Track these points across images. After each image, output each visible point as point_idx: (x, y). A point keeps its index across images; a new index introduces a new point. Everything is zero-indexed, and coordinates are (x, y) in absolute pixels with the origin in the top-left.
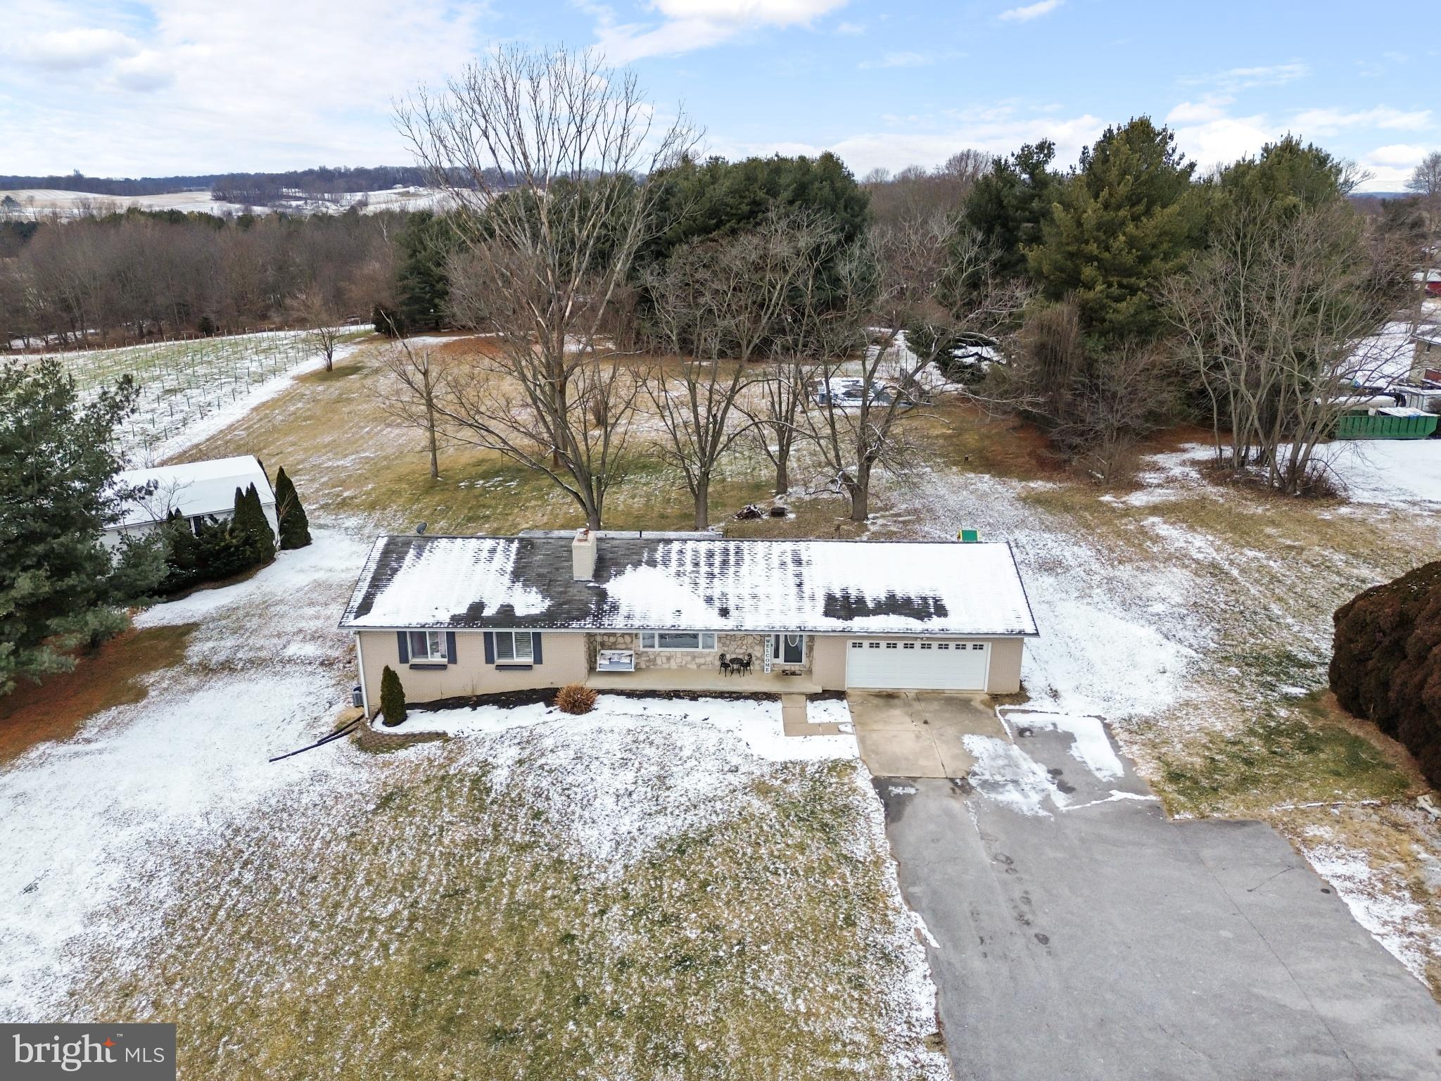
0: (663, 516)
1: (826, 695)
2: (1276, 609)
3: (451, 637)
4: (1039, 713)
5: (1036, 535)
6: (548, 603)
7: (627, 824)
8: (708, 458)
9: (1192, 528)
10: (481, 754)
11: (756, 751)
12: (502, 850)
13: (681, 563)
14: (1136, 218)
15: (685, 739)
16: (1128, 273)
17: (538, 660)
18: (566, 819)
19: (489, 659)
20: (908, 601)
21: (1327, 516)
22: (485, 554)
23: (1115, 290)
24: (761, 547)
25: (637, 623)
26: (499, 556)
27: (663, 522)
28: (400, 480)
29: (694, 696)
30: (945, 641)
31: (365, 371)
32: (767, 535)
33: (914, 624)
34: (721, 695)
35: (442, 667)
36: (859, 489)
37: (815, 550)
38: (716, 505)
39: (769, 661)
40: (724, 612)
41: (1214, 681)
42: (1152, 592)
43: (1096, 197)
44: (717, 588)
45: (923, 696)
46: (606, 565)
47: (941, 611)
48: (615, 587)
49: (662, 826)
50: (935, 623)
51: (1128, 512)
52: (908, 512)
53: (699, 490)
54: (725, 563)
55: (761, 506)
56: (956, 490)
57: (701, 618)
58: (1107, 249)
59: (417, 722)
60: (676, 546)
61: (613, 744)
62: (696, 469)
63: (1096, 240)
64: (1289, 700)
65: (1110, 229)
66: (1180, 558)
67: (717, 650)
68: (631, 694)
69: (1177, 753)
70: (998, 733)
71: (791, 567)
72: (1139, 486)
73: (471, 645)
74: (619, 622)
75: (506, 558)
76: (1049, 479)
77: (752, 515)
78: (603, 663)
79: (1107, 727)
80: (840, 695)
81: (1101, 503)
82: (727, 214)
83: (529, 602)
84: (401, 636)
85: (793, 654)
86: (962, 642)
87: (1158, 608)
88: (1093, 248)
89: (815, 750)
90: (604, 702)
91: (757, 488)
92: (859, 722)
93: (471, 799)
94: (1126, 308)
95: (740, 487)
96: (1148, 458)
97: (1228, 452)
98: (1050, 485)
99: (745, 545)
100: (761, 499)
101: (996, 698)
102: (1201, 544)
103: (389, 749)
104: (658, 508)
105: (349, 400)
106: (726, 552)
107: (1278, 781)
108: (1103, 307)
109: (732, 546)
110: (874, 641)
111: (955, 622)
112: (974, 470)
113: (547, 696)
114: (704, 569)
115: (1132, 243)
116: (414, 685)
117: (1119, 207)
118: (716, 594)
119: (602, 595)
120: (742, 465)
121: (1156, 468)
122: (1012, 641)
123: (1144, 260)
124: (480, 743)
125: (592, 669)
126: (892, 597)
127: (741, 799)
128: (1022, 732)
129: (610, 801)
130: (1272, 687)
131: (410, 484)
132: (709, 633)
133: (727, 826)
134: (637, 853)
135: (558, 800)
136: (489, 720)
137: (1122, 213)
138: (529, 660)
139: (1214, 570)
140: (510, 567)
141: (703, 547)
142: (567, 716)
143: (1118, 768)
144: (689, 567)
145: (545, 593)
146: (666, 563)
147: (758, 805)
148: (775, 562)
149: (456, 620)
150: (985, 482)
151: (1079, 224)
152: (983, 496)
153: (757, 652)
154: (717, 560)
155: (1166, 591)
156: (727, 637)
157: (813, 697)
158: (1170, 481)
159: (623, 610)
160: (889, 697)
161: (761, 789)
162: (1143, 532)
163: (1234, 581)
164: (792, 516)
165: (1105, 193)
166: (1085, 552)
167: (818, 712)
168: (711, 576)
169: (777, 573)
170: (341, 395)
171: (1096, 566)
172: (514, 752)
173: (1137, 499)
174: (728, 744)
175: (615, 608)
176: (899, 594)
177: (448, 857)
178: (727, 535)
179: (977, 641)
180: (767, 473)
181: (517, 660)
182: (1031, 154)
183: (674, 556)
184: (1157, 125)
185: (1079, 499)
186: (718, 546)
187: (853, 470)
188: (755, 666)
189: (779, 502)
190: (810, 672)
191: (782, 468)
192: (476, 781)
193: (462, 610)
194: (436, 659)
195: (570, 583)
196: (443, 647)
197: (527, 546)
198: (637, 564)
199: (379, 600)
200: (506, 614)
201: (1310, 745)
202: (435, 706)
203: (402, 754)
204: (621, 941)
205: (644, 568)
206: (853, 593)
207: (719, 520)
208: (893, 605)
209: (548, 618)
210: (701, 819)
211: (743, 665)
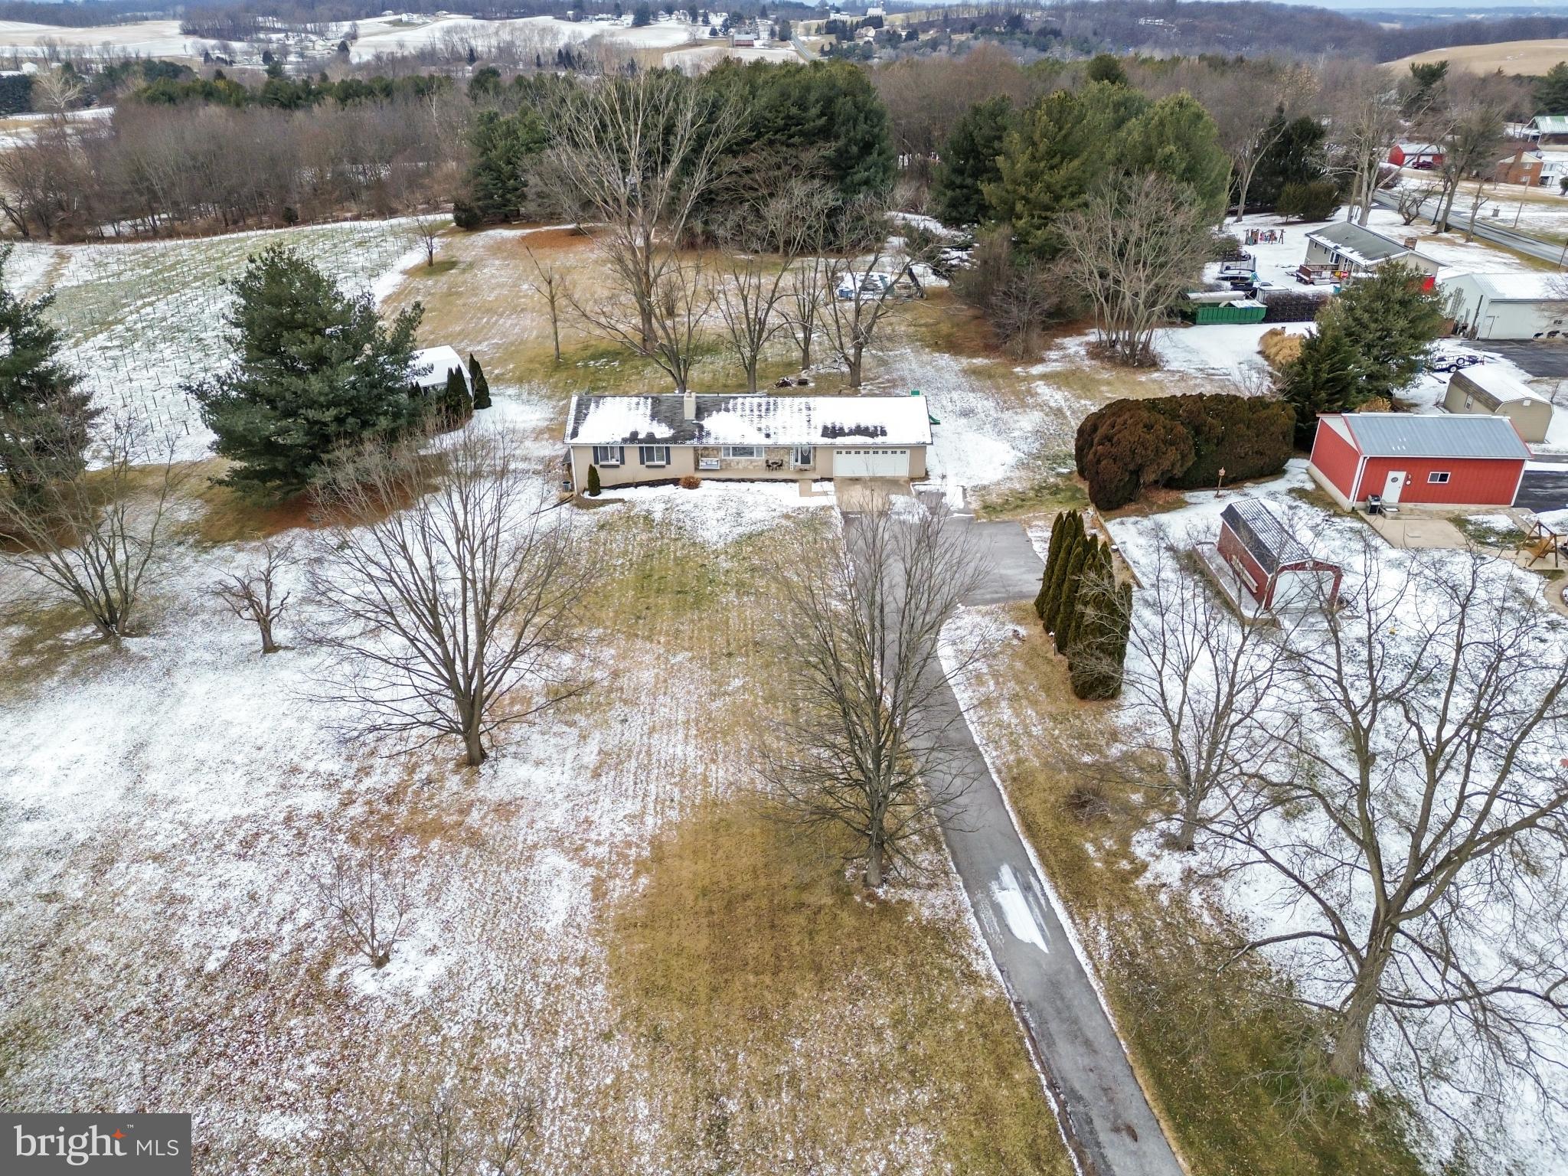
0: (725, 386)
1: (823, 479)
3: (622, 449)
4: (933, 485)
5: (964, 395)
6: (672, 431)
7: (724, 529)
8: (756, 347)
9: (1059, 388)
10: (645, 507)
11: (784, 503)
12: (666, 541)
13: (743, 410)
14: (1050, 169)
15: (749, 499)
16: (1047, 208)
17: (668, 463)
18: (694, 529)
19: (642, 463)
20: (867, 429)
21: (1143, 379)
22: (634, 406)
23: (1036, 221)
24: (788, 400)
25: (721, 441)
26: (641, 406)
27: (726, 388)
28: (531, 361)
29: (752, 481)
30: (886, 449)
31: (462, 266)
32: (794, 394)
33: (868, 440)
34: (767, 480)
35: (617, 466)
36: (855, 366)
37: (817, 402)
38: (761, 378)
39: (792, 463)
40: (768, 436)
41: (1027, 468)
42: (1017, 425)
44: (764, 424)
45: (873, 479)
46: (701, 411)
47: (884, 433)
48: (708, 423)
49: (740, 530)
50: (879, 440)
51: (1026, 377)
52: (888, 381)
53: (750, 367)
54: (768, 410)
55: (791, 378)
56: (923, 365)
57: (755, 439)
58: (1032, 191)
59: (606, 495)
60: (740, 400)
61: (713, 501)
62: (747, 353)
63: (1025, 183)
64: (1059, 475)
65: (1034, 177)
66: (1042, 406)
67: (764, 457)
68: (718, 480)
69: (993, 497)
70: (909, 493)
71: (805, 412)
72: (1042, 360)
73: (632, 455)
74: (711, 441)
75: (646, 407)
76: (987, 357)
77: (785, 384)
78: (702, 465)
79: (965, 490)
80: (830, 480)
81: (1012, 373)
82: (765, 126)
83: (663, 431)
84: (595, 448)
85: (806, 460)
86: (895, 449)
88: (1023, 190)
89: (813, 503)
90: (705, 484)
91: (790, 365)
92: (838, 490)
93: (645, 524)
94: (1042, 234)
95: (776, 365)
96: (1058, 341)
98: (986, 361)
99: (779, 400)
100: (792, 373)
101: (912, 479)
102: (1058, 398)
103: (595, 507)
104: (722, 381)
105: (460, 294)
106: (768, 403)
107: (1031, 507)
108: (1028, 233)
109: (771, 400)
110: (849, 449)
111: (889, 440)
112: (939, 351)
113: (675, 482)
114: (756, 413)
115: (1048, 187)
116: (605, 476)
118: (763, 426)
119: (701, 428)
120: (779, 348)
121: (1061, 348)
122: (919, 449)
123: (1056, 199)
124: (644, 503)
125: (697, 469)
126: (858, 427)
127: (777, 521)
128: (920, 493)
129: (715, 522)
130: (1053, 469)
131: (542, 364)
132: (759, 448)
133: (769, 530)
134: (730, 539)
135: (689, 523)
136: (644, 492)
138: (663, 463)
139: (1058, 412)
140: (649, 412)
141: (756, 400)
142: (687, 490)
143: (961, 505)
144: (748, 412)
145: (671, 426)
146: (734, 410)
147: (784, 522)
148: (796, 408)
149: (625, 440)
150: (945, 359)
152: (938, 369)
153: (786, 459)
154: (764, 408)
155: (1025, 424)
156: (769, 449)
157: (816, 481)
158: (1065, 357)
159: (713, 435)
160: (856, 480)
161: (787, 517)
162: (1029, 391)
163: (1065, 418)
164: (812, 385)
166: (990, 404)
167: (816, 487)
168: (760, 416)
169: (796, 415)
170: (449, 289)
171: (992, 412)
172: (663, 506)
173: (1037, 370)
174: (771, 499)
175: (708, 434)
176: (863, 425)
177: (641, 545)
178: (769, 395)
179: (902, 448)
180: (797, 354)
181: (657, 463)
183: (739, 406)
185: (1001, 370)
186: (764, 400)
187: (851, 353)
188: (785, 467)
189: (804, 375)
190: (814, 469)
191: (806, 351)
192: (646, 518)
193: (627, 435)
194: (613, 462)
195: (683, 421)
196: (617, 455)
197: (656, 401)
198: (719, 410)
199: (581, 430)
200: (651, 438)
202: (615, 487)
203: (602, 509)
204: (726, 565)
205: (723, 413)
206: (838, 426)
207: (763, 388)
208: (859, 431)
209: (674, 439)
210: (758, 528)
211: (779, 465)
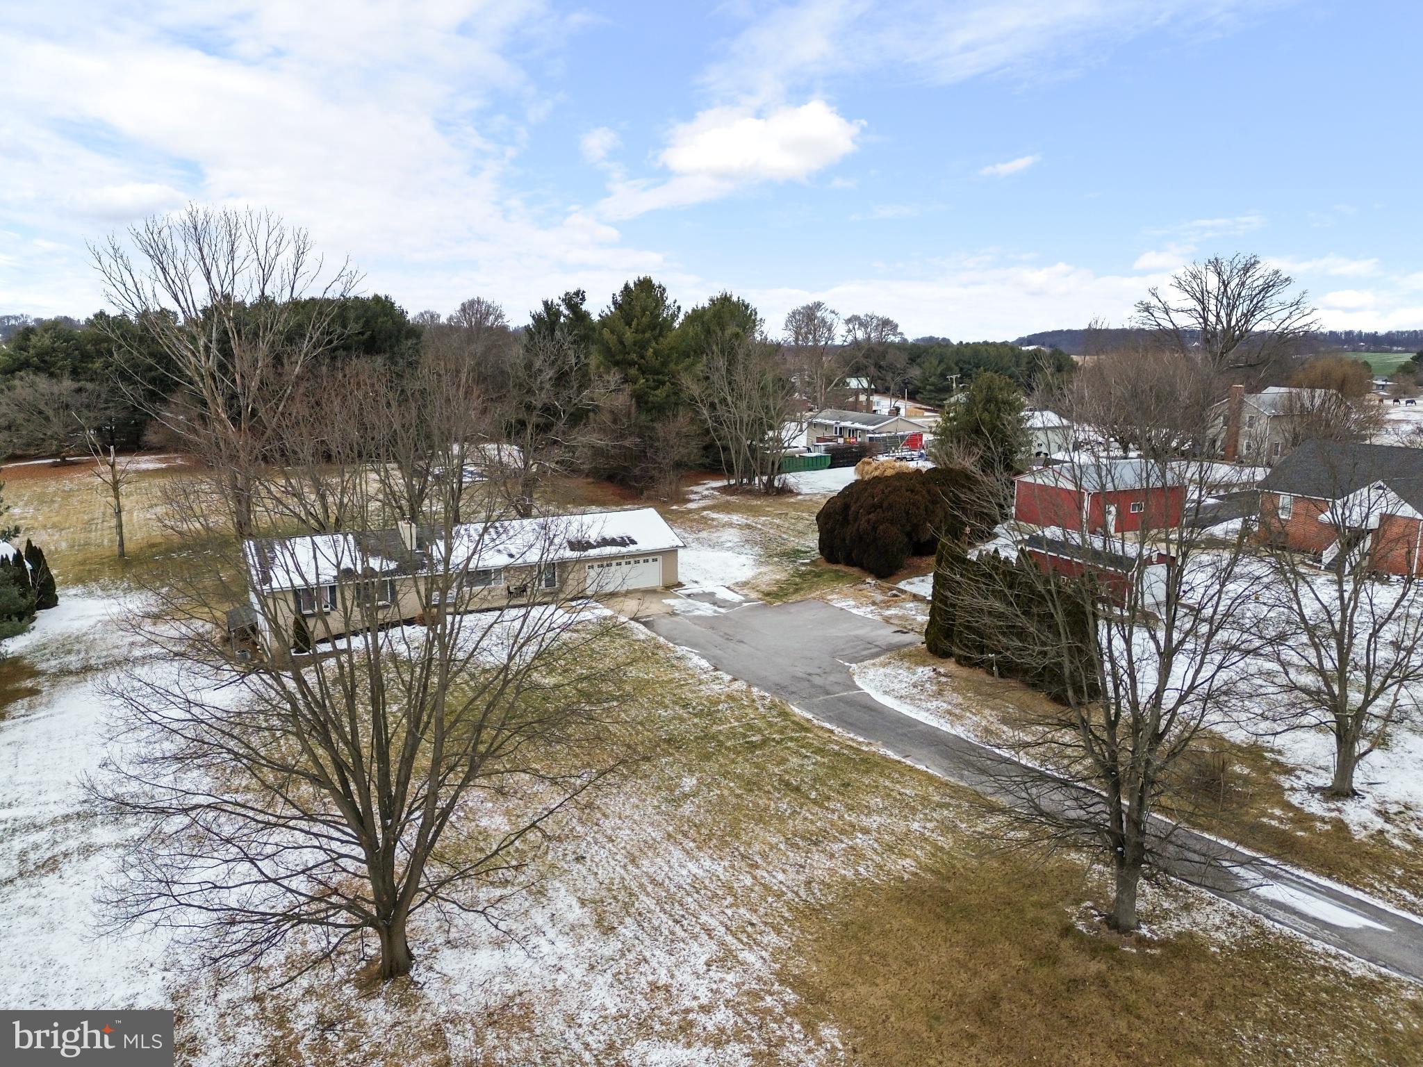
1: (577, 598)
2: (785, 536)
3: (333, 589)
4: (693, 589)
9: (728, 513)
13: (470, 536)
14: (656, 339)
16: (657, 372)
17: (392, 601)
19: (358, 604)
20: (613, 539)
21: (792, 500)
23: (651, 383)
26: (341, 543)
30: (638, 557)
33: (621, 550)
34: (516, 607)
35: (326, 614)
39: (536, 588)
40: (513, 556)
41: (769, 564)
42: (722, 539)
43: (630, 325)
46: (424, 541)
47: (633, 542)
50: (632, 548)
51: (690, 511)
54: (497, 533)
58: (643, 357)
59: (319, 649)
60: (461, 527)
64: (804, 564)
65: (641, 346)
66: (731, 525)
67: (504, 584)
69: (764, 588)
70: (678, 597)
71: (539, 530)
72: (689, 501)
75: (347, 544)
78: (433, 600)
79: (728, 587)
83: (381, 565)
84: (296, 595)
86: (647, 556)
87: (729, 544)
88: (634, 356)
94: (661, 393)
96: (687, 489)
97: (733, 482)
101: (669, 587)
102: (736, 518)
107: (811, 588)
108: (646, 394)
110: (607, 561)
114: (486, 537)
115: (656, 353)
117: (644, 332)
121: (694, 492)
122: (671, 553)
123: (664, 364)
125: (427, 605)
126: (604, 539)
128: (688, 595)
130: (795, 562)
132: (509, 567)
137: (647, 335)
138: (388, 602)
139: (748, 526)
140: (355, 548)
143: (740, 598)
144: (476, 537)
146: (460, 537)
149: (338, 578)
151: (622, 343)
155: (730, 538)
156: (510, 573)
157: (572, 600)
158: (705, 497)
162: (703, 517)
165: (635, 323)
168: (493, 540)
173: (692, 506)
176: (607, 536)
179: (654, 555)
182: (571, 298)
183: (463, 532)
184: (656, 282)
188: (528, 592)
190: (561, 591)
193: (336, 574)
195: (404, 552)
198: (441, 539)
199: (274, 574)
200: (369, 572)
201: (818, 575)
206: (581, 539)
208: (606, 542)
209: (398, 571)
211: (522, 591)
